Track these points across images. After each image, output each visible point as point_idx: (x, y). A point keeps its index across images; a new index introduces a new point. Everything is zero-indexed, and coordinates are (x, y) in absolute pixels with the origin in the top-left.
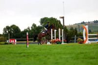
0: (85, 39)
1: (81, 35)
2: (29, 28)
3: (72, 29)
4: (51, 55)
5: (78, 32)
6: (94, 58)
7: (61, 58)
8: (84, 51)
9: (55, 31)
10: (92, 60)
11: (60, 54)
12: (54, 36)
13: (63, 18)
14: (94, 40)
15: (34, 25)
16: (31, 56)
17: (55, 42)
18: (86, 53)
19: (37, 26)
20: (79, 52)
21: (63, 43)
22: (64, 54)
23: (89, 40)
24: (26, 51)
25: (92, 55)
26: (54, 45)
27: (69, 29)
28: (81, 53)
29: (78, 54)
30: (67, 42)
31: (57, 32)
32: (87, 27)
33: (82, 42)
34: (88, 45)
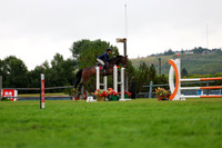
0: (172, 89)
1: (164, 81)
2: (46, 64)
3: (143, 66)
5: (158, 75)
6: (193, 133)
7: (117, 132)
8: (170, 118)
10: (186, 139)
13: (124, 41)
14: (194, 92)
15: (58, 58)
16: (50, 128)
17: (104, 95)
18: (175, 121)
19: (65, 59)
21: (122, 99)
24: (37, 117)
25: (188, 126)
26: (102, 103)
27: (136, 67)
28: (163, 122)
29: (156, 124)
32: (177, 62)
33: (166, 97)
34: (179, 103)
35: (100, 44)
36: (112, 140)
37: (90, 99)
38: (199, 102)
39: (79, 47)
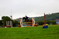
0: (21, 25)
4: (7, 32)
5: (18, 22)
6: (25, 33)
7: (11, 33)
8: (21, 30)
9: (8, 22)
11: (11, 32)
12: (8, 24)
13: (11, 16)
17: (8, 27)
20: (19, 31)
21: (12, 27)
22: (13, 32)
23: (23, 26)
26: (8, 28)
27: (14, 21)
31: (9, 22)
35: (7, 17)
36: (10, 35)
37: (6, 27)
39: (3, 18)
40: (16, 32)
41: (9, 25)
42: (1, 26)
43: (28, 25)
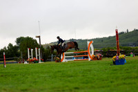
2: (5, 48)
4: (29, 74)
6: (72, 76)
7: (39, 77)
8: (62, 70)
9: (32, 50)
10: (69, 78)
11: (38, 73)
12: (30, 55)
13: (39, 37)
14: (71, 58)
15: (10, 45)
16: (9, 76)
17: (32, 61)
18: (64, 71)
19: (14, 45)
20: (56, 70)
21: (40, 62)
23: (66, 58)
24: (3, 71)
25: (69, 73)
26: (31, 64)
27: (45, 48)
28: (59, 72)
29: (56, 72)
30: (45, 61)
31: (34, 51)
33: (59, 61)
34: (65, 63)
35: (29, 39)
37: (26, 63)
38: (74, 63)
39: (19, 40)
40: (51, 74)
41: (34, 56)
42: (16, 60)
43: (77, 58)
